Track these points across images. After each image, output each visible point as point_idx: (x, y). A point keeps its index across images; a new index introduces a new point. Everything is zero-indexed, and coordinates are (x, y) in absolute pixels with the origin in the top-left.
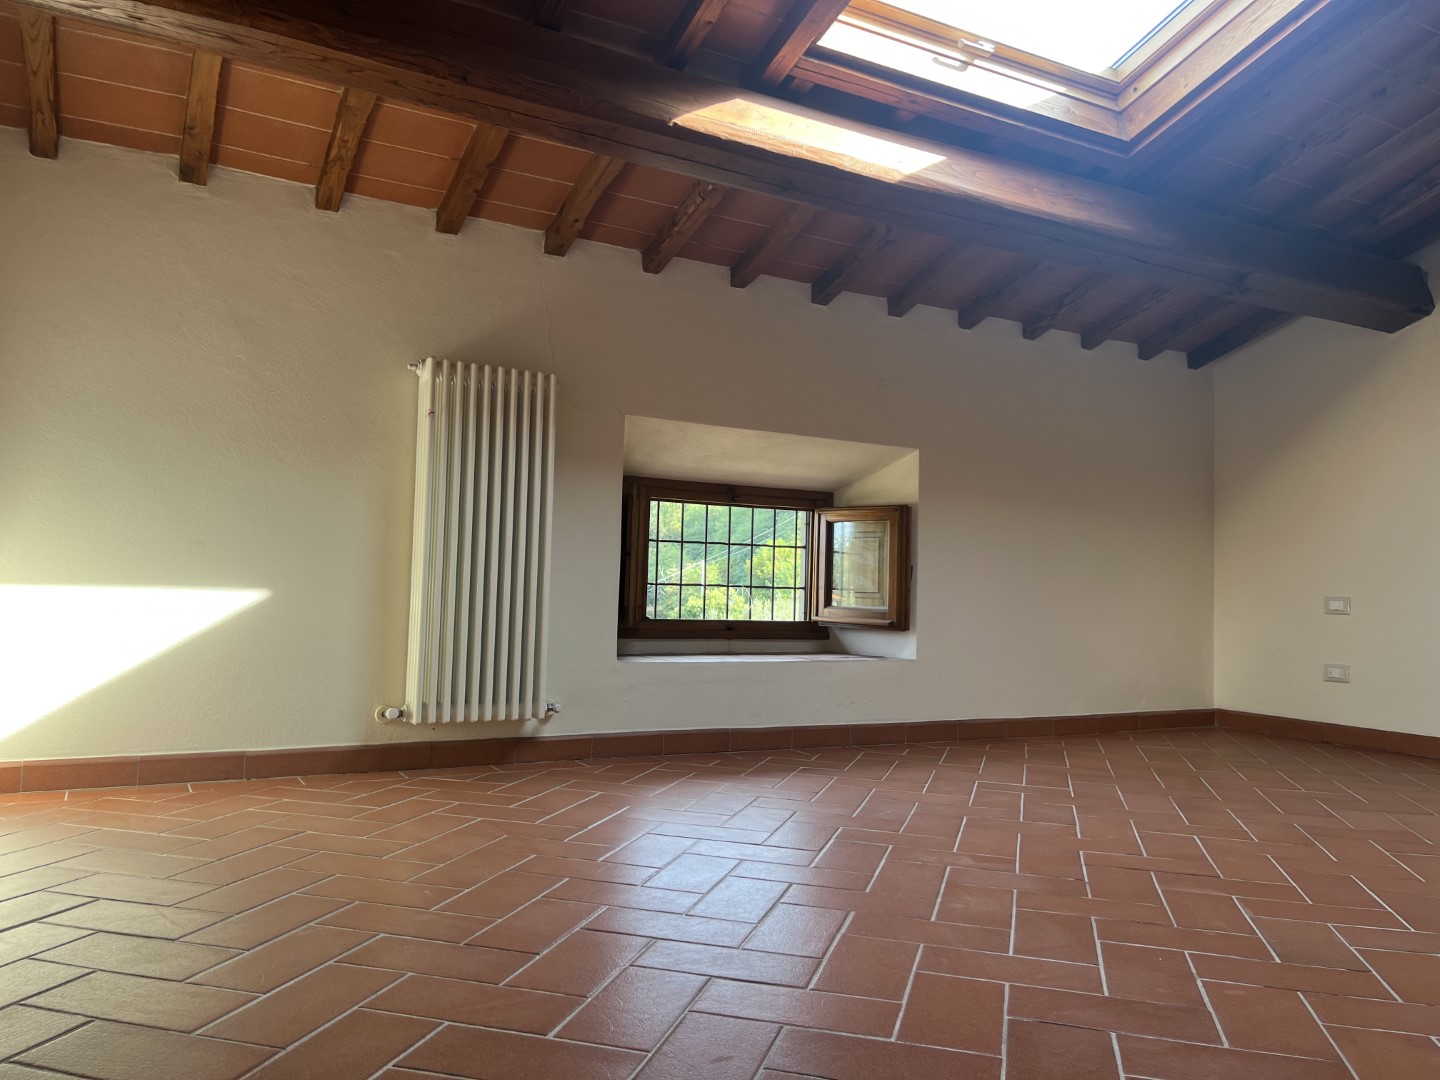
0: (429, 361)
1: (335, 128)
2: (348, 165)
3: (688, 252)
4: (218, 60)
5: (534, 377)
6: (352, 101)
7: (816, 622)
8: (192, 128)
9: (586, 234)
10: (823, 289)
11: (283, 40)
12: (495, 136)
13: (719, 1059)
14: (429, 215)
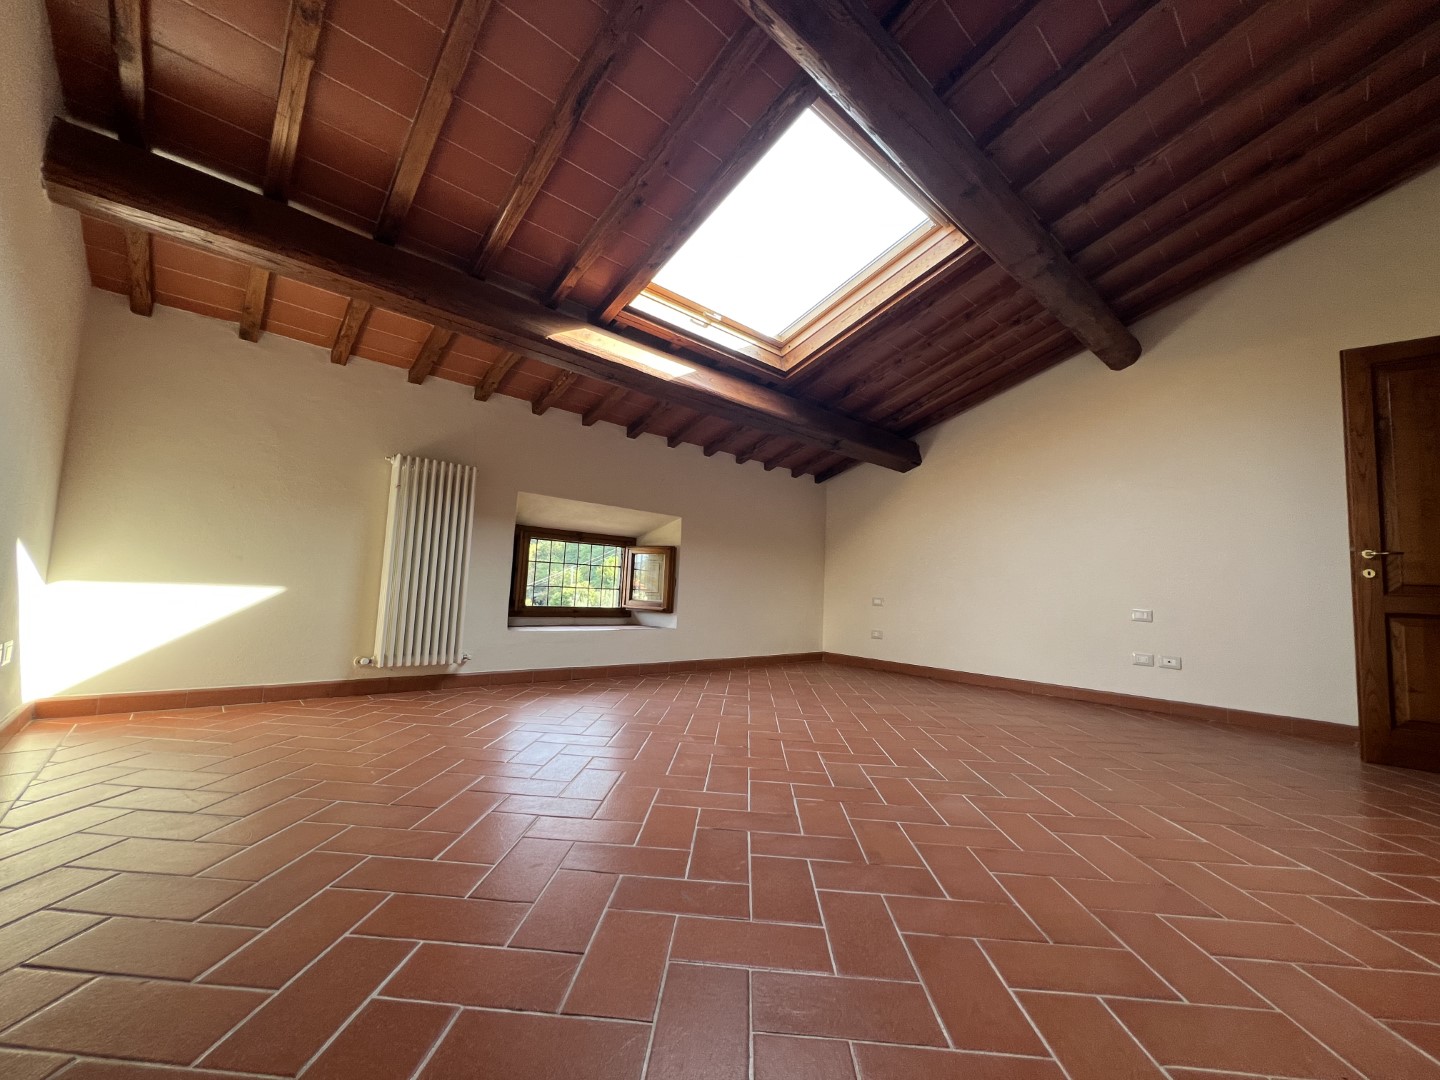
0: (399, 456)
1: (345, 319)
2: (352, 340)
3: (559, 405)
4: (267, 275)
5: (463, 468)
6: (356, 304)
7: (624, 608)
8: (248, 308)
9: (499, 390)
10: (633, 430)
11: (308, 266)
12: (444, 334)
13: (535, 866)
14: (405, 372)
